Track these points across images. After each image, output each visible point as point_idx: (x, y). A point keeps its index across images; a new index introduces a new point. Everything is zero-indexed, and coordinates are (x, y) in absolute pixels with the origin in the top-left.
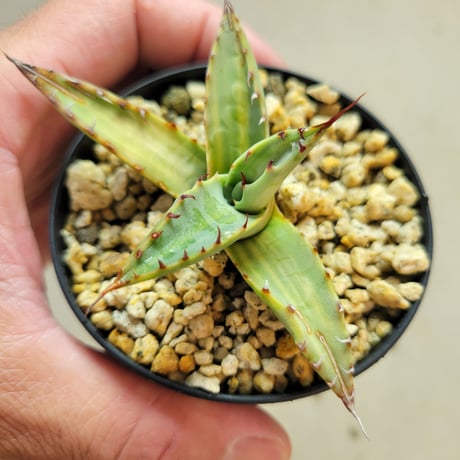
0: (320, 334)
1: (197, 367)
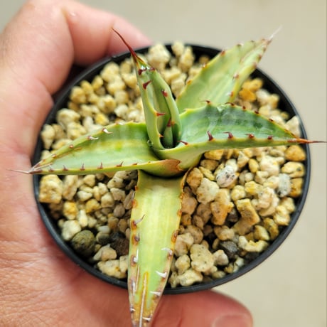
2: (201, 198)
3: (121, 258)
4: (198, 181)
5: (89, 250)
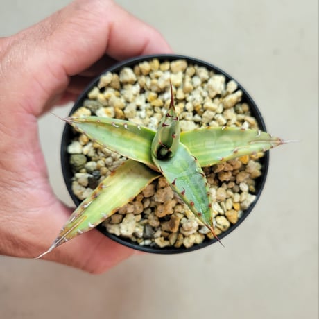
0: (250, 142)
1: (240, 202)
2: (157, 196)
3: (89, 189)
4: (164, 185)
5: (77, 169)
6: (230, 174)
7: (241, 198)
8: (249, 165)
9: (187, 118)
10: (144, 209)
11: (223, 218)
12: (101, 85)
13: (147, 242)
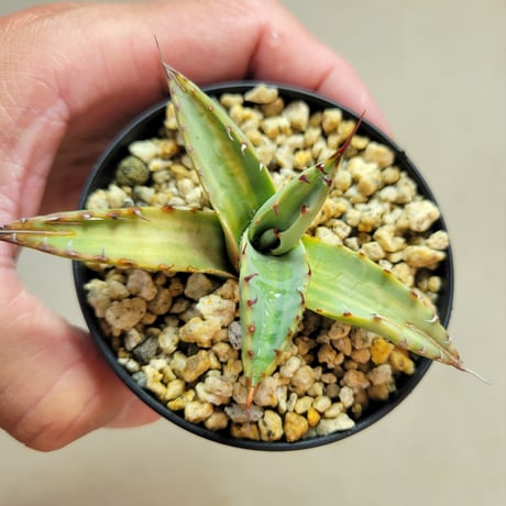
0: (408, 324)
1: (322, 415)
2: (206, 301)
6: (341, 359)
7: (329, 409)
8: (380, 369)
9: (339, 230)
10: (168, 314)
11: (278, 419)
12: (250, 96)
13: (132, 365)
